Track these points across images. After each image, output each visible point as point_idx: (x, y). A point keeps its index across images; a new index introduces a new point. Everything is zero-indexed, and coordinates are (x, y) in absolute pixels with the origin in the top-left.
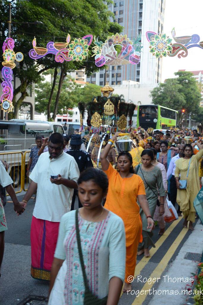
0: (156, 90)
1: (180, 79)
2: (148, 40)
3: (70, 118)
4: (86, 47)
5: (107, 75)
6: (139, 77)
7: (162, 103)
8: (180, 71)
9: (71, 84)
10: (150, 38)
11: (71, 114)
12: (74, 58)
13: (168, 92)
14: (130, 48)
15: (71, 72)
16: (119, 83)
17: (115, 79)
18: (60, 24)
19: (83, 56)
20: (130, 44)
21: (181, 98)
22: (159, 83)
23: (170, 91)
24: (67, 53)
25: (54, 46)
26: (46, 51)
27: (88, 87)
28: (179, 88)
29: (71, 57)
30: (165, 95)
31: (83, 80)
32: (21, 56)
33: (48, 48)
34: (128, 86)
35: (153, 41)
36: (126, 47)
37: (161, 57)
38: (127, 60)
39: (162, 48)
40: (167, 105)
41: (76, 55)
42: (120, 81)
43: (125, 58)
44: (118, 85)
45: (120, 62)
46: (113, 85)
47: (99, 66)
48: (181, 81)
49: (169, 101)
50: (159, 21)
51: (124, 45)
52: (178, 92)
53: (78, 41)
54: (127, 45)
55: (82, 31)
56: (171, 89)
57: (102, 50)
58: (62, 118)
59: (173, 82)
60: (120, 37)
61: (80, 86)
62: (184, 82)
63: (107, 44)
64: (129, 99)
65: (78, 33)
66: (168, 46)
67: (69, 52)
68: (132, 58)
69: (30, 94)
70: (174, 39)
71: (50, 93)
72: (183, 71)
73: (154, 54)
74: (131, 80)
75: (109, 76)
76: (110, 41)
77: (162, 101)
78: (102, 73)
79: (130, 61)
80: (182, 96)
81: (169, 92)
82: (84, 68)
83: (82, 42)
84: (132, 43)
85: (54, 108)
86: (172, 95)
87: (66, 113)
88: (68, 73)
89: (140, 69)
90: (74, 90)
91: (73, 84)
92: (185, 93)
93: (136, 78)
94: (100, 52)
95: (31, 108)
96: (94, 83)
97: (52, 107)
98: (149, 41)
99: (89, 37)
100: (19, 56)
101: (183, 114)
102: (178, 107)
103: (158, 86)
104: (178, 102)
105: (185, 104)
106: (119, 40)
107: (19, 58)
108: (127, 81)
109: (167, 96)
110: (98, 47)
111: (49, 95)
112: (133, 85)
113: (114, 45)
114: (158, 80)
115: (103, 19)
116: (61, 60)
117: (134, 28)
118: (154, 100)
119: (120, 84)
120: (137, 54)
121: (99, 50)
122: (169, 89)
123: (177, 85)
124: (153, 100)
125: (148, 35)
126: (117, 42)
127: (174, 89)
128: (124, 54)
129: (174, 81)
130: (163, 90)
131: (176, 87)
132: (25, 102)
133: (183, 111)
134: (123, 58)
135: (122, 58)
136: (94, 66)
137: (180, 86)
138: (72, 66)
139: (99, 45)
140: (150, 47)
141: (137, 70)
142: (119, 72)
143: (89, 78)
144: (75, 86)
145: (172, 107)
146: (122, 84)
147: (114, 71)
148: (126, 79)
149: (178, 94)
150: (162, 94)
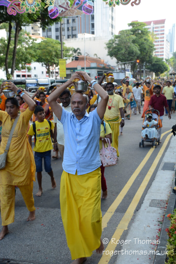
0: (111, 42)
1: (133, 29)
3: (29, 74)
5: (62, 29)
6: (94, 29)
7: (117, 55)
8: (133, 22)
9: (26, 38)
11: (29, 69)
12: (27, 10)
13: (122, 43)
15: (26, 26)
16: (74, 37)
17: (70, 33)
19: (35, 7)
21: (136, 48)
22: (113, 35)
23: (124, 42)
24: (19, 5)
27: (44, 41)
28: (132, 39)
29: (24, 9)
30: (120, 46)
31: (39, 34)
34: (84, 39)
37: (114, 6)
38: (80, 11)
40: (122, 57)
41: (29, 6)
42: (76, 35)
43: (78, 9)
44: (74, 39)
45: (74, 13)
46: (69, 39)
47: (53, 18)
48: (134, 32)
49: (124, 53)
52: (132, 43)
56: (125, 40)
57: (54, 1)
58: (21, 73)
59: (127, 34)
61: (36, 40)
62: (137, 32)
64: (86, 52)
67: (21, 3)
68: (85, 8)
71: (6, 48)
72: (136, 22)
73: (107, 3)
74: (86, 33)
75: (64, 29)
77: (117, 53)
78: (57, 27)
79: (83, 11)
80: (136, 47)
81: (124, 44)
82: (39, 21)
85: (12, 64)
86: (127, 47)
87: (24, 69)
88: (23, 27)
89: (94, 21)
90: (31, 45)
91: (29, 39)
92: (138, 43)
93: (91, 31)
94: (53, 3)
96: (50, 38)
97: (9, 63)
101: (137, 64)
102: (133, 58)
103: (113, 38)
104: (133, 53)
105: (139, 55)
108: (83, 34)
109: (122, 47)
111: (6, 51)
112: (88, 38)
114: (113, 32)
116: (13, 13)
118: (110, 52)
119: (76, 37)
120: (90, 4)
121: (52, 1)
122: (123, 41)
123: (130, 35)
124: (108, 52)
127: (128, 40)
128: (77, 4)
129: (127, 32)
130: (118, 41)
131: (130, 38)
133: (138, 61)
135: (75, 9)
136: (49, 19)
137: (134, 37)
138: (26, 19)
141: (91, 22)
142: (74, 26)
143: (45, 32)
144: (31, 41)
145: (127, 58)
146: (78, 37)
147: (69, 25)
148: (81, 33)
149: (132, 45)
150: (116, 45)
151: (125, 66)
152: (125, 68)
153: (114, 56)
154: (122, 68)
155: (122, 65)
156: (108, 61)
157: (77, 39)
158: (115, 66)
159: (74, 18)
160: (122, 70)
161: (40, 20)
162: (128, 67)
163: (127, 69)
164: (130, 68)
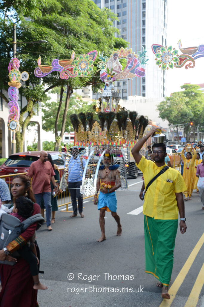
0: (163, 104)
1: (186, 92)
2: (153, 52)
4: (91, 62)
6: (145, 92)
7: (169, 117)
8: (186, 85)
9: (77, 102)
10: (156, 51)
12: (79, 74)
14: (136, 61)
15: (77, 90)
16: (124, 99)
18: (65, 42)
19: (88, 71)
20: (135, 57)
21: (189, 111)
22: (165, 96)
24: (71, 70)
25: (59, 64)
26: (51, 69)
28: (185, 102)
29: (76, 73)
30: (172, 108)
31: (89, 97)
32: (26, 75)
33: (53, 66)
34: (134, 101)
35: (159, 53)
36: (131, 61)
37: (168, 69)
38: (133, 74)
39: (168, 59)
40: (174, 119)
41: (81, 71)
42: (126, 97)
43: (130, 72)
45: (126, 76)
48: (187, 94)
49: (177, 115)
50: (162, 36)
51: (129, 59)
52: (184, 105)
53: (83, 57)
54: (132, 59)
55: (86, 48)
56: (178, 103)
57: (107, 65)
58: (69, 136)
59: (179, 96)
60: (125, 51)
61: (87, 104)
62: (190, 94)
63: (112, 59)
65: (83, 51)
66: (175, 58)
67: (74, 68)
68: (137, 71)
69: (36, 113)
70: (181, 50)
71: (57, 111)
72: (189, 84)
73: (160, 67)
74: (137, 95)
76: (115, 55)
77: (169, 115)
79: (135, 74)
80: (189, 109)
83: (87, 57)
84: (137, 57)
85: (61, 127)
86: (180, 109)
88: (74, 90)
89: (145, 84)
90: (81, 108)
91: (80, 102)
92: (192, 105)
93: (142, 93)
94: (105, 67)
95: (39, 127)
97: (59, 126)
98: (155, 54)
99: (94, 53)
100: (24, 75)
101: (191, 127)
102: (186, 120)
103: (165, 100)
104: (186, 115)
105: (192, 117)
106: (124, 54)
107: (25, 77)
108: (133, 97)
109: (174, 109)
110: (103, 62)
111: (56, 114)
112: (139, 100)
113: (119, 59)
114: (164, 94)
115: (108, 35)
116: (65, 77)
117: (138, 44)
118: (162, 114)
119: (126, 99)
120: (143, 67)
121: (104, 65)
122: (175, 103)
123: (183, 98)
124: (160, 114)
125: (153, 48)
126: (122, 56)
127: (180, 102)
128: (130, 67)
129: (180, 94)
130: (170, 103)
131: (183, 100)
132: (32, 121)
133: (191, 124)
134: (129, 72)
135: (127, 72)
137: (187, 99)
138: (77, 82)
139: (104, 60)
140: (156, 59)
141: (142, 85)
142: (124, 88)
143: (95, 94)
144: (82, 103)
145: (180, 121)
146: (128, 100)
147: (119, 87)
148: (131, 95)
149: (185, 107)
150: (168, 107)
151: (177, 129)
152: (177, 131)
153: (166, 118)
154: (174, 131)
155: (174, 127)
156: (159, 123)
157: (128, 101)
158: (166, 129)
159: (124, 81)
160: (174, 132)
161: (91, 83)
162: (180, 130)
163: (180, 132)
164: (182, 131)
